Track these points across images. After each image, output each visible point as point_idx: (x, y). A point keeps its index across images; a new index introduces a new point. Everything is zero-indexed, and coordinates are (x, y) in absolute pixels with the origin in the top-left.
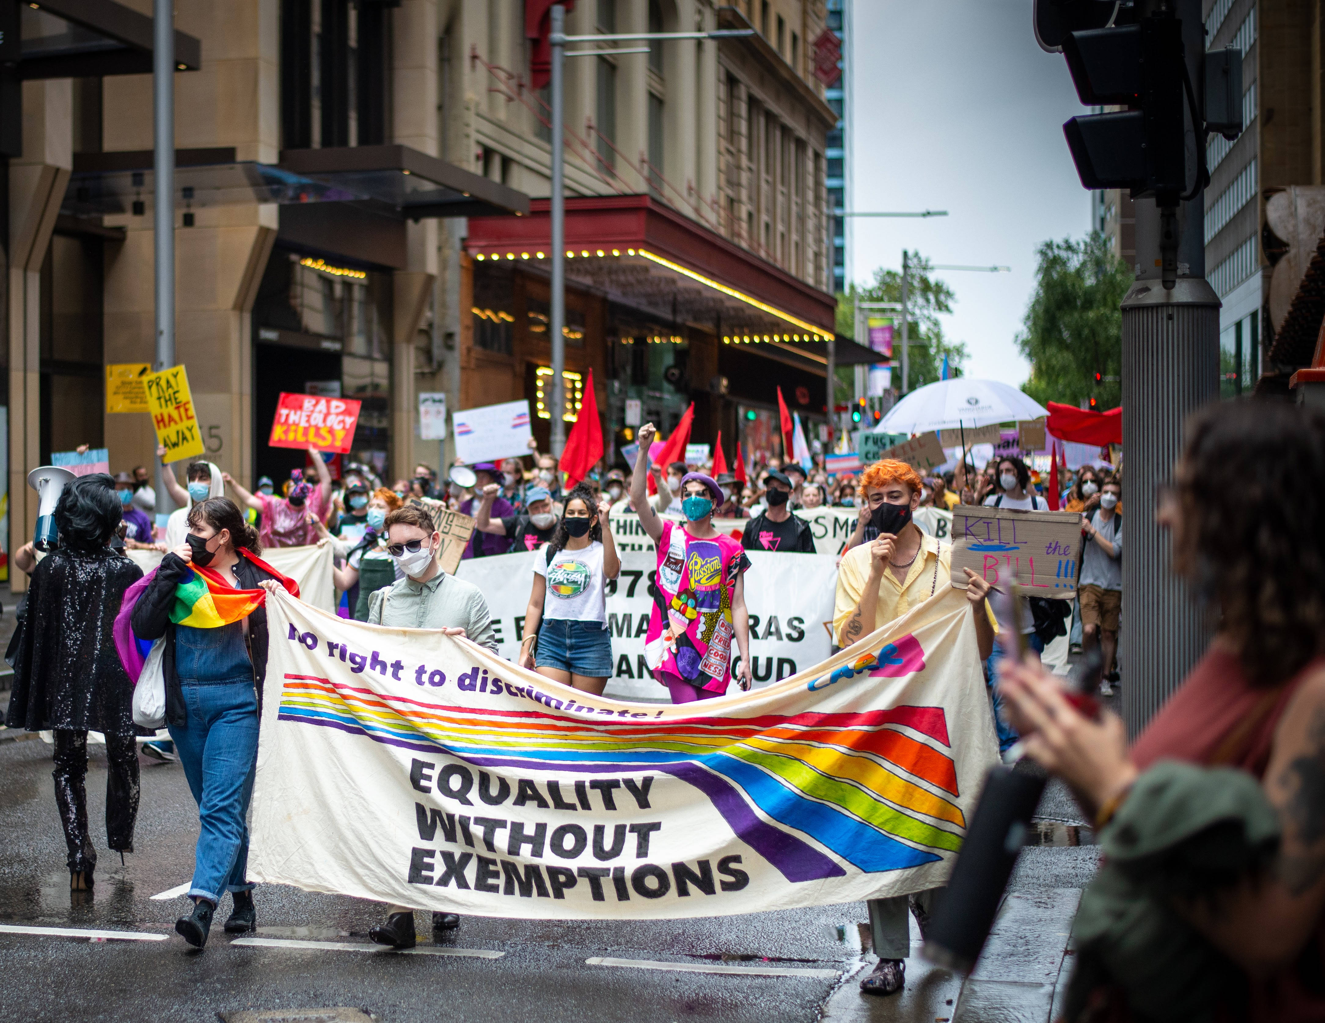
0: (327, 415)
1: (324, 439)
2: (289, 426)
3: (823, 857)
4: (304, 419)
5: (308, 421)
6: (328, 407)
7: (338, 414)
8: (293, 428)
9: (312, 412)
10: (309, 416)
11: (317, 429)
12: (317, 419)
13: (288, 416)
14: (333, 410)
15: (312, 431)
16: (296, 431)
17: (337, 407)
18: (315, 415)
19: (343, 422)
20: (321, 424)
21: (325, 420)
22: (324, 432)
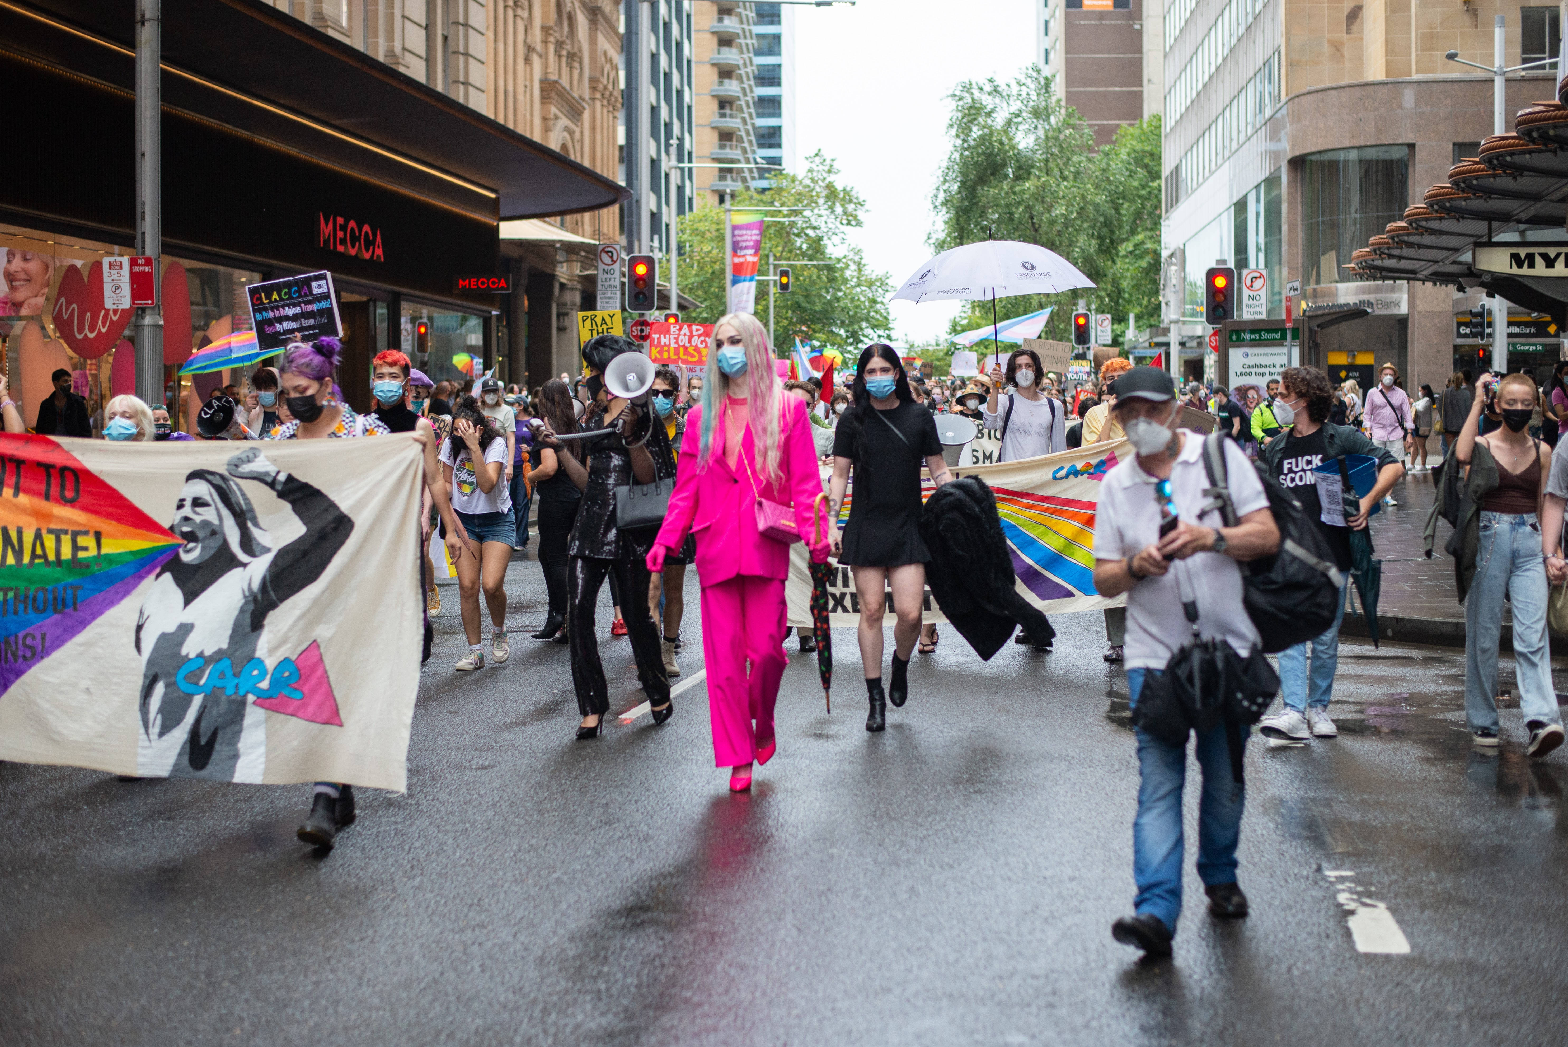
0: (691, 337)
1: (693, 356)
2: (662, 347)
3: (1062, 587)
4: (673, 341)
5: (677, 342)
6: (691, 331)
7: (699, 336)
8: (666, 348)
9: (679, 335)
10: (677, 339)
11: (686, 348)
12: (683, 340)
13: (659, 339)
14: (694, 333)
15: (682, 350)
16: (668, 351)
17: (698, 330)
18: (681, 337)
19: (705, 341)
20: (687, 345)
21: (690, 342)
22: (691, 350)
